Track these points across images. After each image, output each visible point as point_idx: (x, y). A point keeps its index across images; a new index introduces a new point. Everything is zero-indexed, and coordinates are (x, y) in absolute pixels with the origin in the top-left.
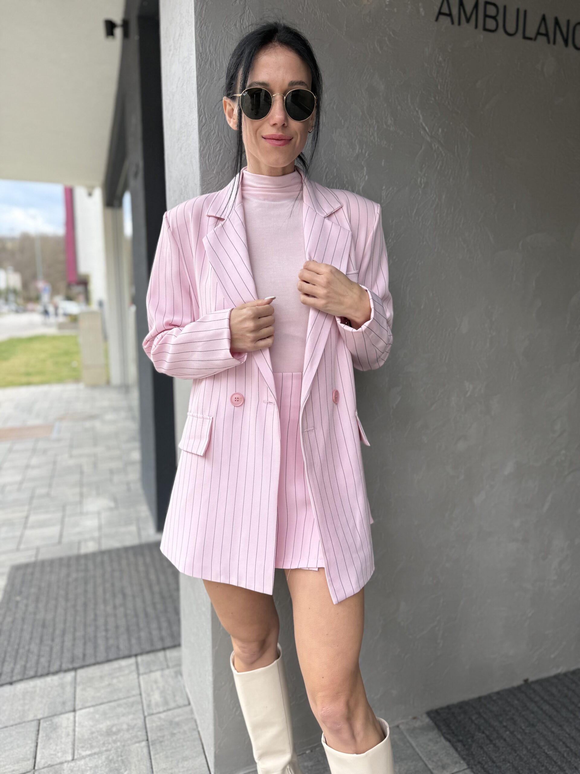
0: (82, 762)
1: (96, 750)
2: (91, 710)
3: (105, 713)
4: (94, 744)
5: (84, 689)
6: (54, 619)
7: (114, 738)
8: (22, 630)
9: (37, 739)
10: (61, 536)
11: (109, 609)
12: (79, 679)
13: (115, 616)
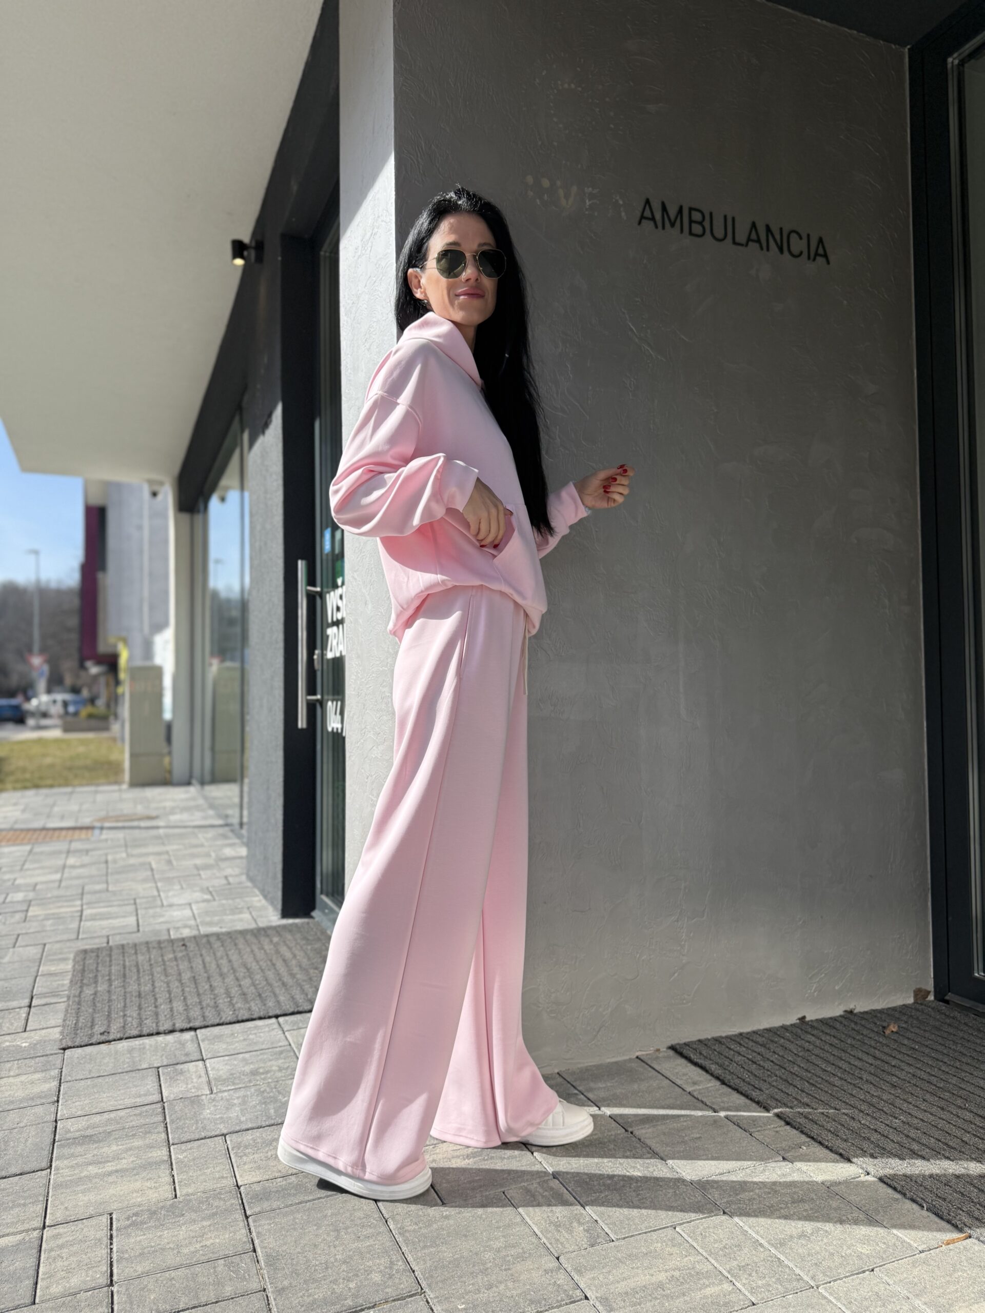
0: (226, 1094)
1: (240, 1086)
2: (227, 1058)
3: (244, 1060)
4: (237, 1081)
5: (213, 1044)
6: (153, 991)
7: (263, 1076)
8: (110, 1001)
9: (160, 1080)
10: (138, 925)
11: (230, 980)
12: (199, 1036)
13: (240, 986)
